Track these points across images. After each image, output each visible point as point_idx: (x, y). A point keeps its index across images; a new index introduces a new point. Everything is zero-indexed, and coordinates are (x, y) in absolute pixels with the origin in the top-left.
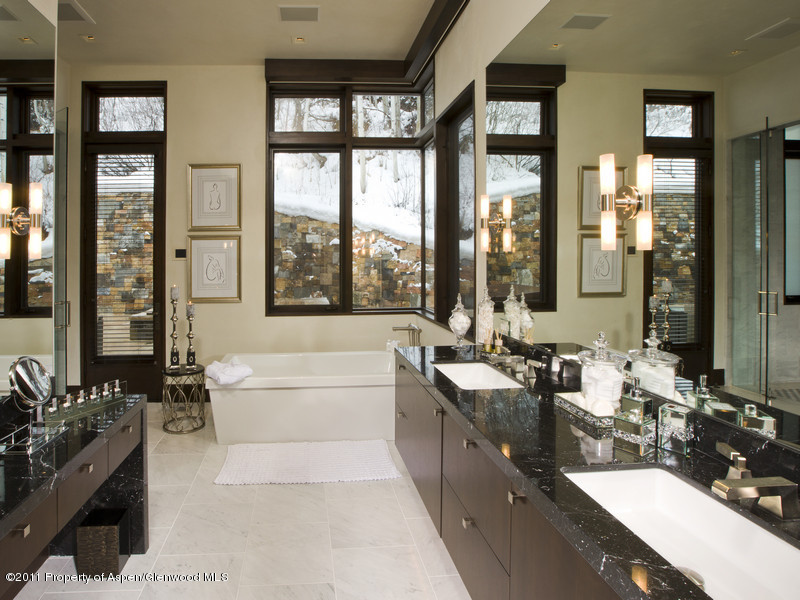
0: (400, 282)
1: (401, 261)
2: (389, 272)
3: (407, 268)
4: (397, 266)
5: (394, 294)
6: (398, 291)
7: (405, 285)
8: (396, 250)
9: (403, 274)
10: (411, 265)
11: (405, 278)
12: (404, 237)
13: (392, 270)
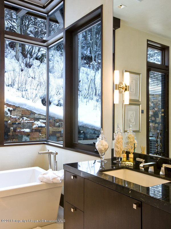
0: (12, 128)
1: (12, 117)
2: (5, 123)
3: (16, 121)
4: (10, 119)
5: (8, 135)
6: (11, 134)
7: (15, 130)
8: (9, 110)
9: (13, 124)
10: (19, 119)
11: (15, 126)
12: (14, 103)
13: (7, 122)
